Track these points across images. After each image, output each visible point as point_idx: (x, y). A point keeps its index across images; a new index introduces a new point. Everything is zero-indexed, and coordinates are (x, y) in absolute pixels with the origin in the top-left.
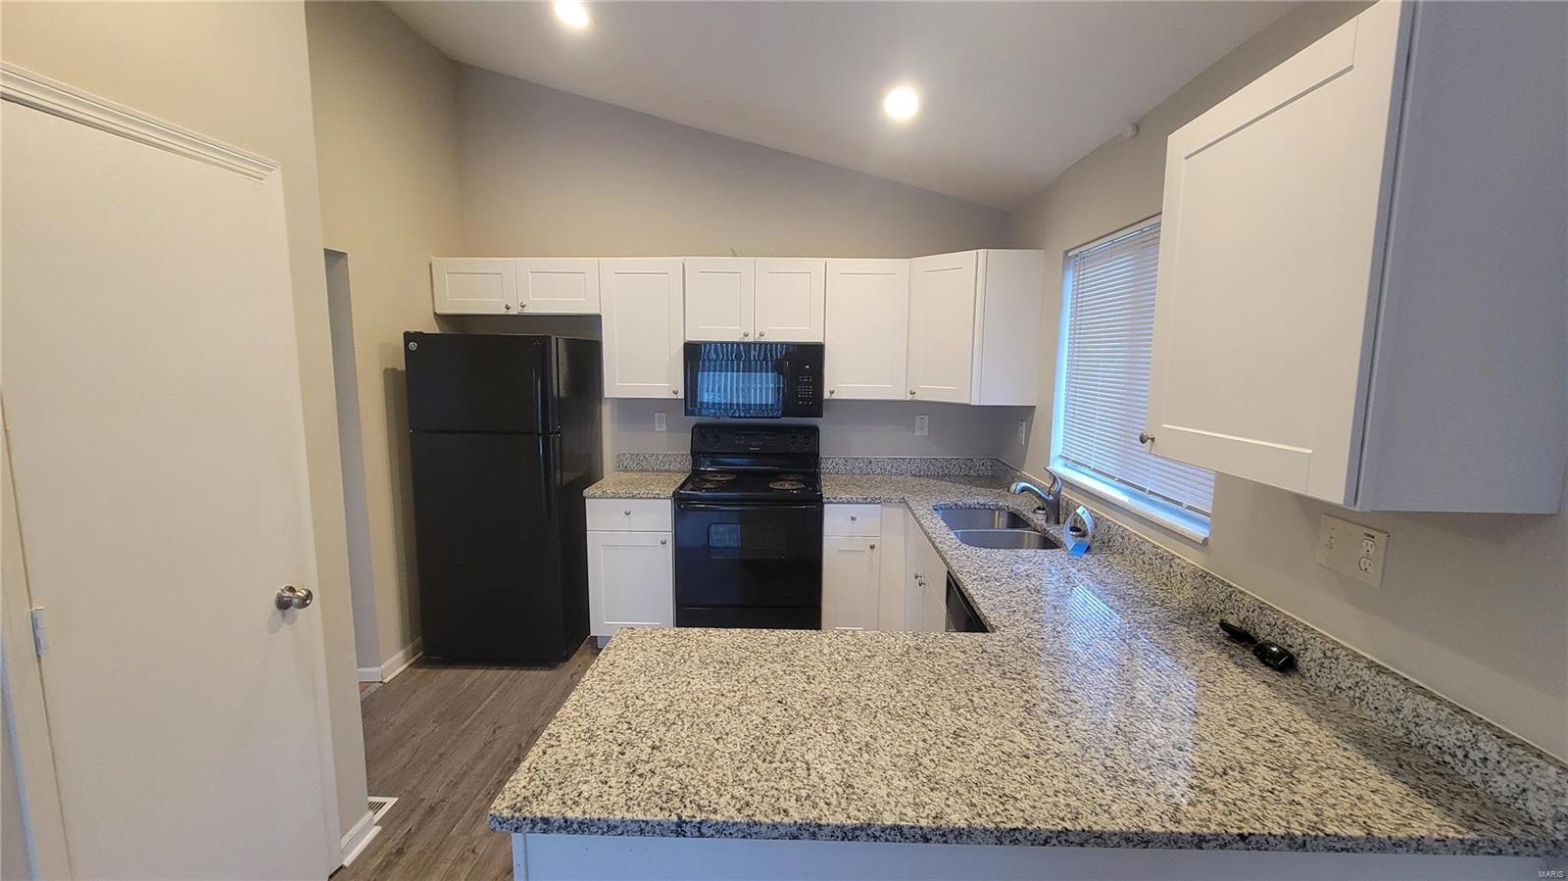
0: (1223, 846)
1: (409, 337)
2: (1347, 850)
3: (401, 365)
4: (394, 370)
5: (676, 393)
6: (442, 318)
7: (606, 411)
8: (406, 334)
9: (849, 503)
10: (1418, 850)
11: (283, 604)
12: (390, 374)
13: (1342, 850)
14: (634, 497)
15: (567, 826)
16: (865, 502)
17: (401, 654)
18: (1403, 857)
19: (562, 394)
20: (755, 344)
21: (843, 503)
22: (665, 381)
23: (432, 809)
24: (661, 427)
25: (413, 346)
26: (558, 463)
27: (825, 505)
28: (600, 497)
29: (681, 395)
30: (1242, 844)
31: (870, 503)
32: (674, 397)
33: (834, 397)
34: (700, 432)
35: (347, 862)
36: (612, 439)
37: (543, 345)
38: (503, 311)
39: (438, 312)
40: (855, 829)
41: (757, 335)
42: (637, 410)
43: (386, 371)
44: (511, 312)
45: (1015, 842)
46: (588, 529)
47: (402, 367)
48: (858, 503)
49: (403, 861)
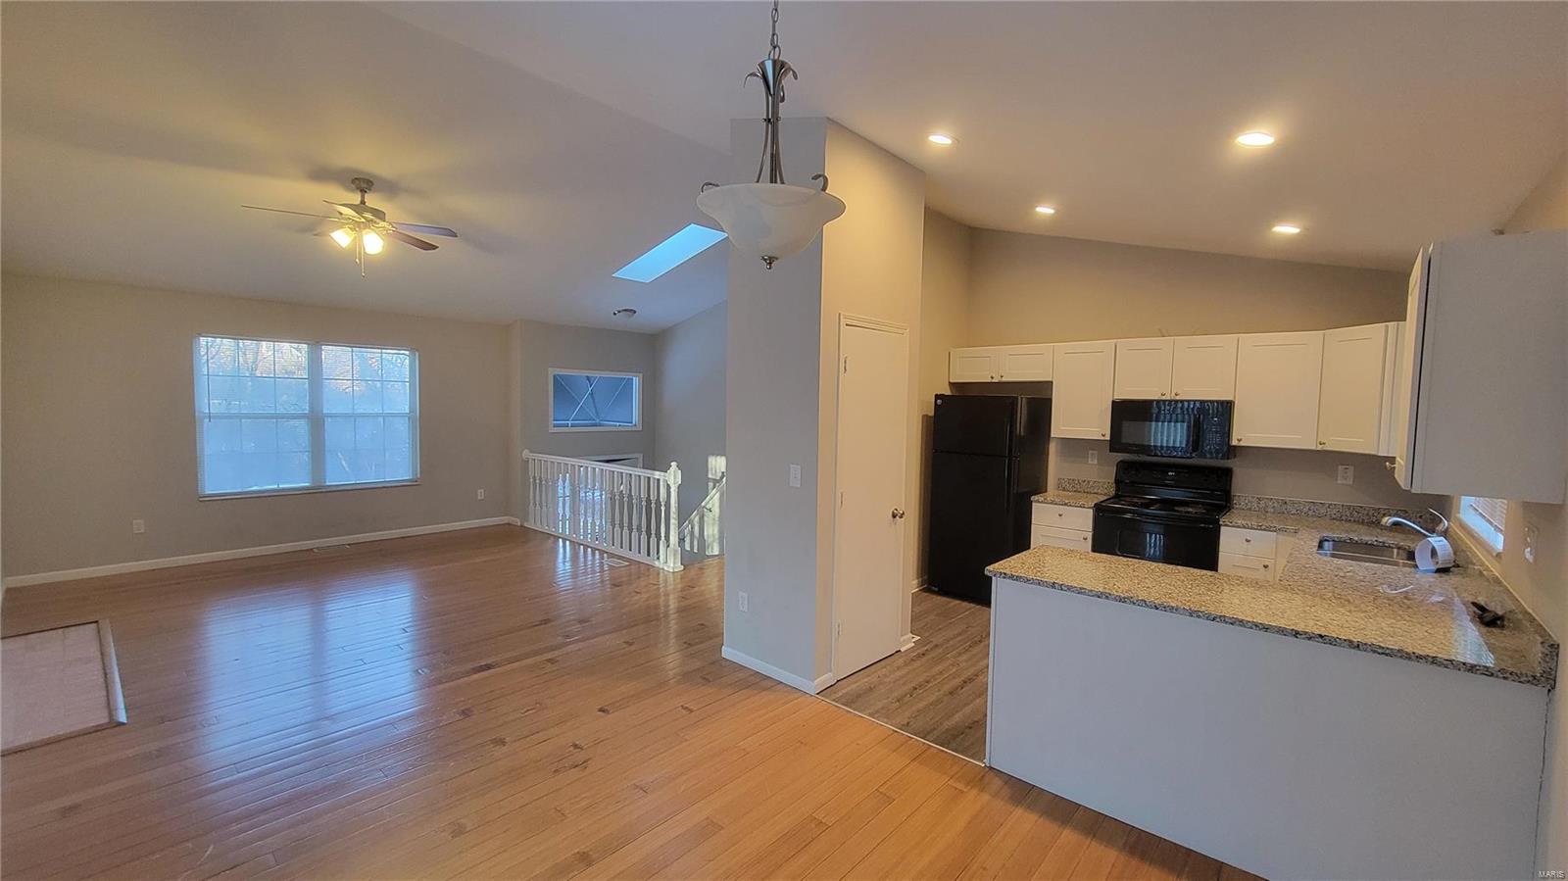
0: (1310, 639)
1: (937, 397)
2: (1387, 655)
3: (931, 413)
4: (927, 415)
5: (1104, 436)
6: (952, 385)
7: (1053, 447)
8: (936, 395)
9: (1244, 527)
10: (1433, 663)
11: (894, 516)
12: (925, 417)
13: (1383, 653)
14: (1066, 504)
15: (1012, 577)
16: (1260, 528)
17: (915, 582)
18: (1422, 666)
19: (1022, 434)
20: (1170, 401)
21: (1238, 527)
22: (1098, 427)
23: (937, 646)
24: (1093, 461)
25: (939, 402)
26: (1016, 481)
27: (1222, 528)
28: (1042, 502)
29: (1108, 438)
30: (1320, 640)
31: (1265, 530)
32: (1103, 438)
33: (1242, 444)
34: (1124, 468)
35: (903, 650)
36: (1055, 466)
37: (1013, 402)
38: (989, 380)
39: (951, 381)
40: (1125, 598)
41: (1173, 394)
42: (1076, 447)
43: (924, 416)
44: (993, 381)
45: (1199, 617)
46: (1033, 522)
47: (932, 414)
48: (1252, 529)
49: (924, 659)
